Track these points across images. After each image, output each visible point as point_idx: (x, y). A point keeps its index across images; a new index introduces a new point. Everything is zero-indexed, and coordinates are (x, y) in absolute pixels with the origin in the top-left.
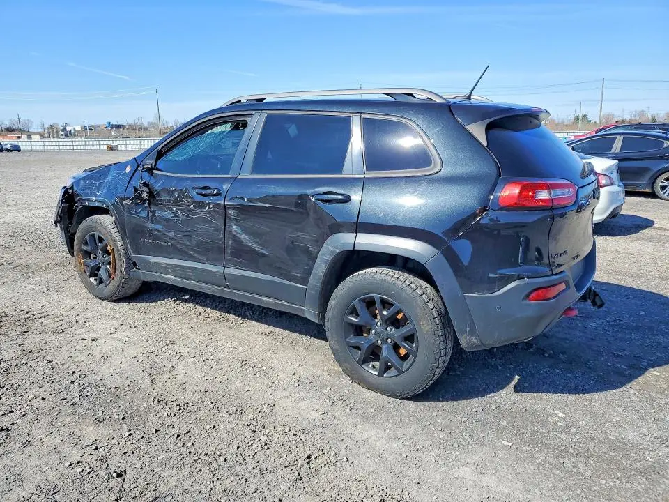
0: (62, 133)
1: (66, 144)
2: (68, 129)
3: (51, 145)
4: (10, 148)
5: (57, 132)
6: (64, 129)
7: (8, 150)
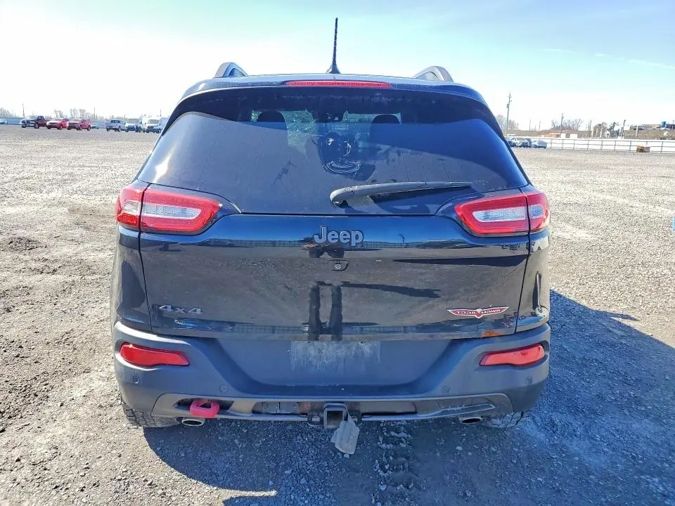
0: (608, 132)
1: (609, 144)
2: (616, 129)
3: (595, 144)
4: (537, 145)
5: (604, 131)
6: (612, 128)
7: (536, 147)
